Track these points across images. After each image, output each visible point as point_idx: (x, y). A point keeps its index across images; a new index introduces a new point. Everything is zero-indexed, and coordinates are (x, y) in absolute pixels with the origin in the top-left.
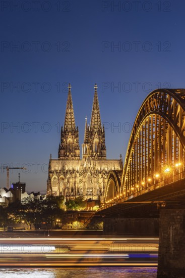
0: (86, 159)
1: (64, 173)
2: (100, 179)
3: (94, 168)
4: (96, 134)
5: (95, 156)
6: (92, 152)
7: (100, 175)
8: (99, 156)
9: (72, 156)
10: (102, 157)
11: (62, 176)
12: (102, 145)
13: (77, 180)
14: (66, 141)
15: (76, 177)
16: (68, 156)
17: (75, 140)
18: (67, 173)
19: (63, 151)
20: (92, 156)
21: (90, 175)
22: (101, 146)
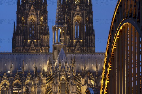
0: (59, 51)
1: (21, 75)
2: (82, 88)
3: (72, 69)
4: (78, 8)
5: (75, 46)
6: (71, 38)
7: (83, 81)
8: (83, 46)
9: (36, 46)
10: (87, 46)
11: (17, 81)
12: (87, 26)
13: (42, 89)
14: (26, 21)
15: (40, 83)
16: (29, 46)
17: (42, 19)
18: (26, 76)
19: (20, 38)
20: (70, 45)
21: (65, 79)
22: (87, 29)
